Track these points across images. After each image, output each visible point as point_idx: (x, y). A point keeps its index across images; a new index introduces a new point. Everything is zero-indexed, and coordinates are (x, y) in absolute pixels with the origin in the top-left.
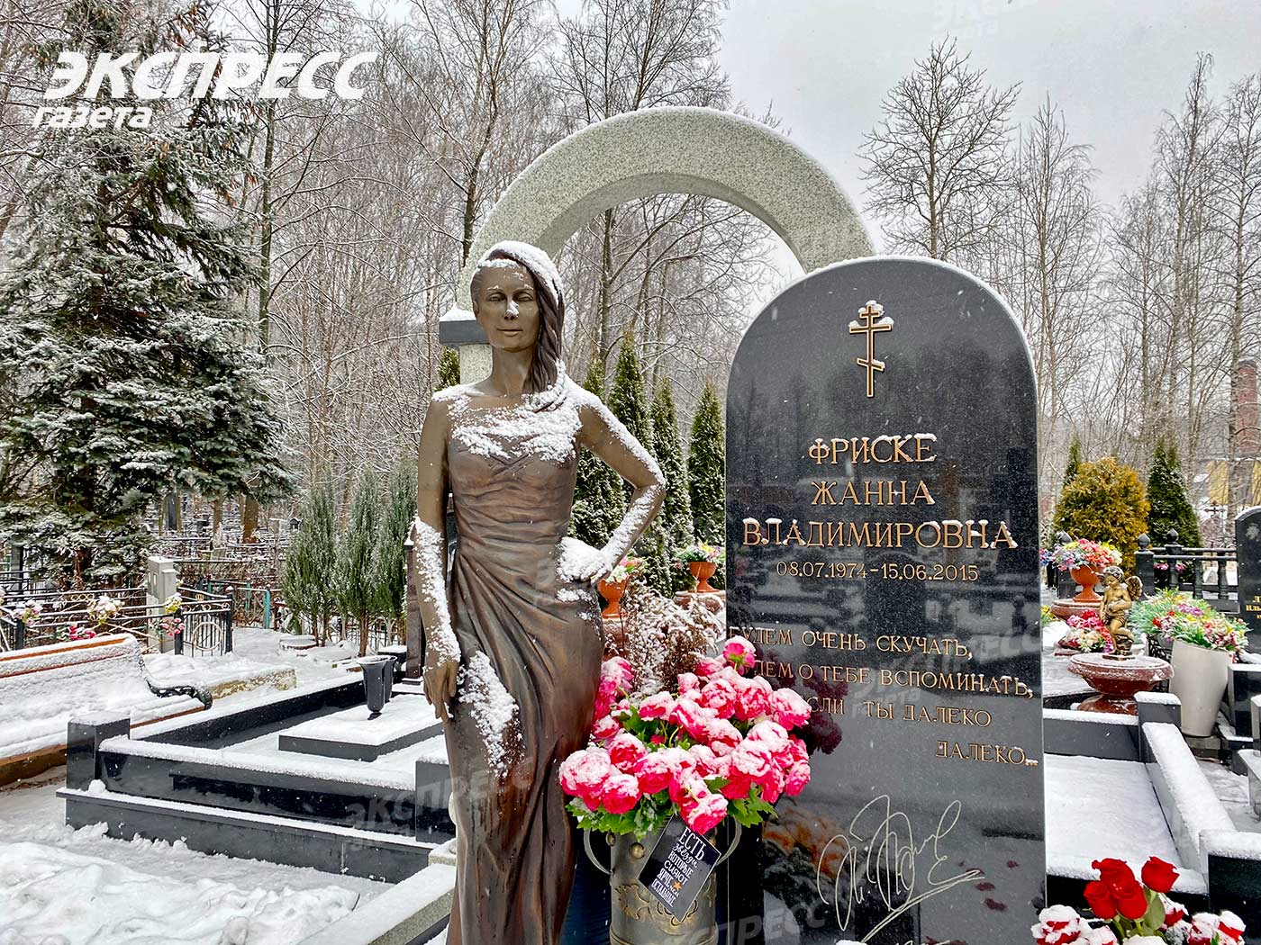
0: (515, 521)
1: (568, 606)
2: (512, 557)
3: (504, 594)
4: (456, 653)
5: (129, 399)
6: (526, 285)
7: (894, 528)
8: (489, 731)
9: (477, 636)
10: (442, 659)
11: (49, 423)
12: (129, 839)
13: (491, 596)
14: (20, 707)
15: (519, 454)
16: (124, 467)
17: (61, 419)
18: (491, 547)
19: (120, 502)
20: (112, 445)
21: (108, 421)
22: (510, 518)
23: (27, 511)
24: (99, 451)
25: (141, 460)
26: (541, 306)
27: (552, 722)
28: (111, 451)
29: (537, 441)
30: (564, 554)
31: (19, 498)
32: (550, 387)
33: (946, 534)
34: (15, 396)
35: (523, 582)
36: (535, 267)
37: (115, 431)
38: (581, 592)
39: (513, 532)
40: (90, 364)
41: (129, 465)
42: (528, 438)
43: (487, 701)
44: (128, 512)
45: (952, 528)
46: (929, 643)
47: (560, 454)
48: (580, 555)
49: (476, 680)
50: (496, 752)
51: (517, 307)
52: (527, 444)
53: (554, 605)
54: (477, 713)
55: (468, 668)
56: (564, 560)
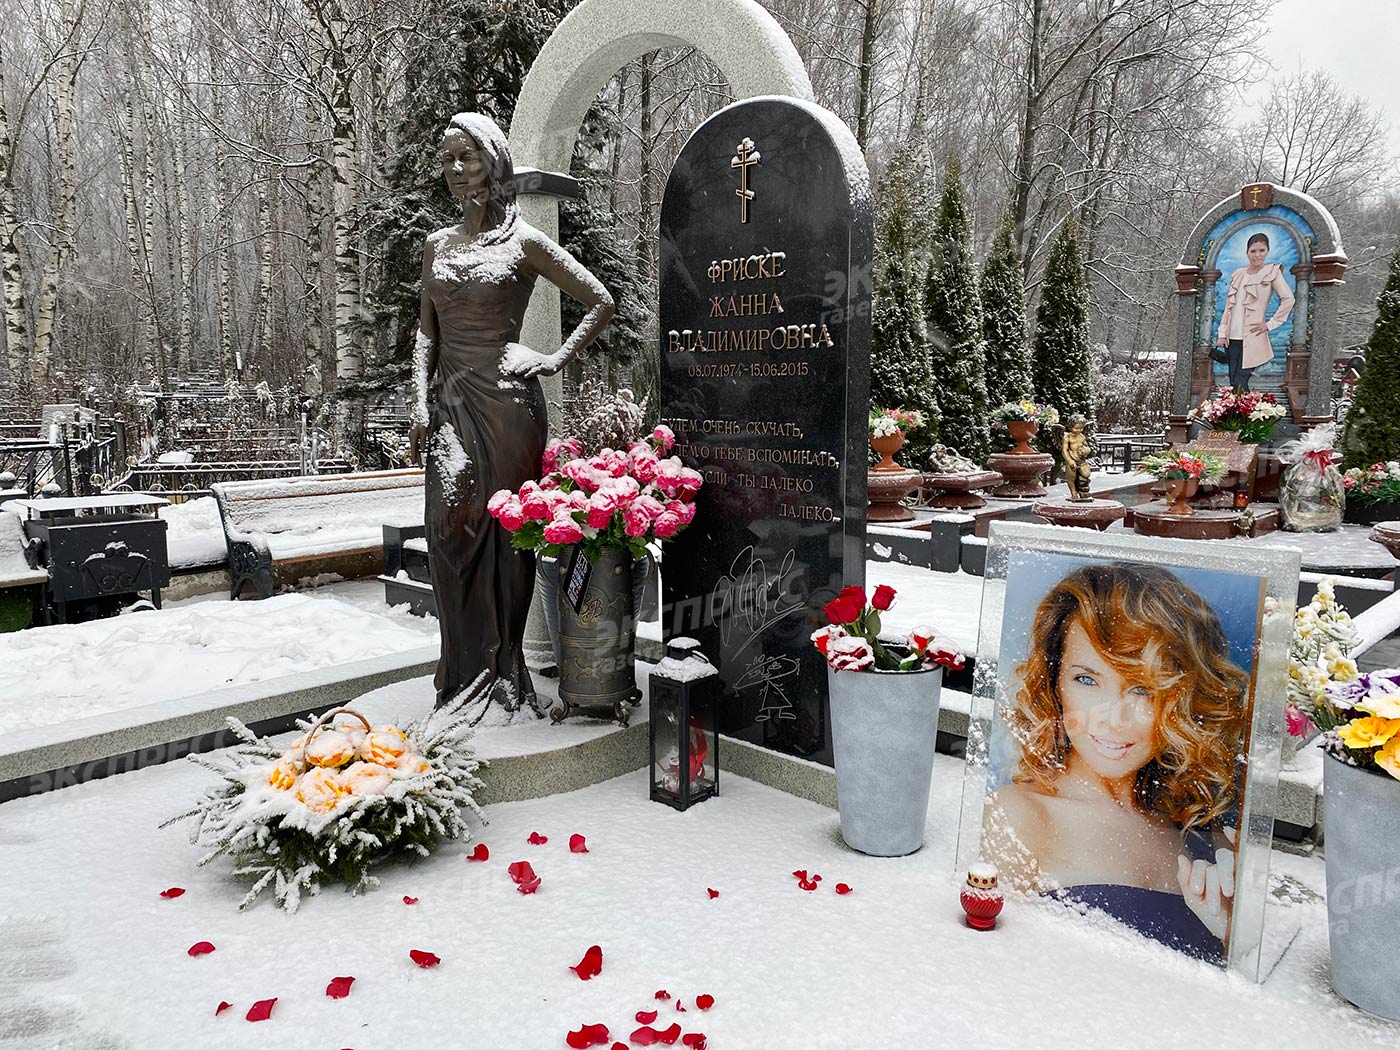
0: (468, 329)
1: (506, 392)
2: (467, 356)
3: (463, 383)
4: (425, 420)
6: (468, 147)
7: (758, 334)
8: (446, 475)
9: (449, 413)
10: (415, 425)
12: (423, 616)
13: (456, 384)
15: (466, 278)
18: (453, 349)
22: (463, 327)
26: (483, 164)
27: (496, 474)
29: (479, 268)
30: (505, 355)
32: (498, 226)
33: (790, 337)
35: (474, 374)
38: (515, 383)
39: (467, 338)
42: (474, 266)
43: (447, 456)
45: (793, 332)
46: (777, 427)
47: (496, 278)
48: (518, 356)
49: (442, 442)
50: (449, 488)
51: (462, 166)
52: (473, 271)
53: (495, 391)
54: (440, 463)
55: (438, 433)
56: (505, 359)
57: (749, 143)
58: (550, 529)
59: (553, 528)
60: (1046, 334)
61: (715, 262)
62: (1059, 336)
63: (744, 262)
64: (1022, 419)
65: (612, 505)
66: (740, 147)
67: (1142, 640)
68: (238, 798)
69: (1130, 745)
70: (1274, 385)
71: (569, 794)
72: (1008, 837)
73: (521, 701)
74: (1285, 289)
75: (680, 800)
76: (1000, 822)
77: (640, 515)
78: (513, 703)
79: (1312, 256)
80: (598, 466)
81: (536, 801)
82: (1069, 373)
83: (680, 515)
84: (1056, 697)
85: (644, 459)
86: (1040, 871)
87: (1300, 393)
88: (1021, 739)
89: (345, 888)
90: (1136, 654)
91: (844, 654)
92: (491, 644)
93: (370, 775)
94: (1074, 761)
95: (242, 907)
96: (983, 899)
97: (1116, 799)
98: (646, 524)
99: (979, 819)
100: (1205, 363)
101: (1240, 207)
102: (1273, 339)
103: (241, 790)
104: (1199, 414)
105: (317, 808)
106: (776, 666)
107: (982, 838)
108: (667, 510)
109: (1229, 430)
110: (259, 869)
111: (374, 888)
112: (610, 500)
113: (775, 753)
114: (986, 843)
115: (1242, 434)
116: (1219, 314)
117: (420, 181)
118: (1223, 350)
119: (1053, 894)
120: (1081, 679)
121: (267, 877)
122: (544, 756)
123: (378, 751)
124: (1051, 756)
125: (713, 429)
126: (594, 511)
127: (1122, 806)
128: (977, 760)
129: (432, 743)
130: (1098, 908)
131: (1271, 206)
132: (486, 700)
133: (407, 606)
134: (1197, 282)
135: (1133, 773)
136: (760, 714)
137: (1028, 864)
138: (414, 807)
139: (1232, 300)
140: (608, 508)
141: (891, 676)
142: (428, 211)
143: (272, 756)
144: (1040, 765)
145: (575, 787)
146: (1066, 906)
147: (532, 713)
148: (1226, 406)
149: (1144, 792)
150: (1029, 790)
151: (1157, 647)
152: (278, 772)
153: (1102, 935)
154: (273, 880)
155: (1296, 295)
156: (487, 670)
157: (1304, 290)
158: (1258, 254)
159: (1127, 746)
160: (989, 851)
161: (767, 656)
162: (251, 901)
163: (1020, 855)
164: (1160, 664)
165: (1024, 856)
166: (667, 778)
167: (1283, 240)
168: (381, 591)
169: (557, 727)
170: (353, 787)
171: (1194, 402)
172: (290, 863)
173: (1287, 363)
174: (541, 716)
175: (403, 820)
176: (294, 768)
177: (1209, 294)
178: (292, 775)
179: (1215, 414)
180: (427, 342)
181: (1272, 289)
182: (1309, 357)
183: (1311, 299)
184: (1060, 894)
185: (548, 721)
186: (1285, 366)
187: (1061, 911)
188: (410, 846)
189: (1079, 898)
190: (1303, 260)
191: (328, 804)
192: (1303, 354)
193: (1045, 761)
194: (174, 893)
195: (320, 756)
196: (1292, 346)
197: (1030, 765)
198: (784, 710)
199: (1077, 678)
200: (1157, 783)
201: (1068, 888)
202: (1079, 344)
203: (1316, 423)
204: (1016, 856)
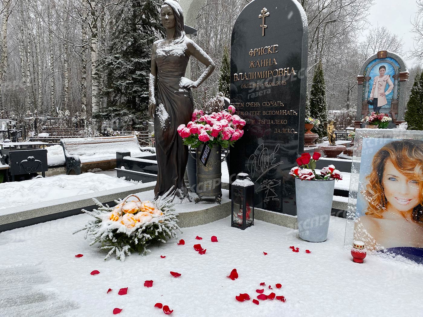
0: (169, 72)
1: (182, 93)
2: (168, 81)
3: (167, 91)
4: (155, 102)
5: (142, 76)
6: (170, 11)
7: (267, 72)
8: (162, 120)
9: (161, 100)
10: (151, 103)
11: (122, 83)
12: (130, 181)
13: (164, 90)
14: (108, 150)
15: (169, 54)
16: (141, 96)
17: (125, 83)
18: (164, 78)
19: (141, 106)
20: (138, 90)
21: (137, 83)
22: (167, 71)
23: (118, 109)
24: (135, 92)
25: (146, 94)
26: (175, 16)
27: (178, 120)
28: (138, 92)
29: (173, 51)
30: (181, 81)
31: (116, 105)
32: (179, 38)
33: (279, 73)
34: (115, 77)
35: (171, 87)
36: (172, 5)
37: (139, 86)
38: (185, 90)
39: (168, 75)
40: (132, 66)
41: (142, 95)
42: (171, 51)
43: (162, 114)
44: (143, 110)
45: (281, 71)
46: (274, 103)
47: (179, 54)
48: (185, 81)
49: (160, 109)
50: (163, 125)
51: (168, 17)
52: (171, 52)
53: (178, 93)
54: (159, 116)
55: (158, 107)
56: (181, 82)
57: (266, 10)
58: (201, 136)
59: (202, 135)
60: (314, 98)
61: (252, 50)
62: (318, 99)
63: (263, 49)
64: (309, 123)
65: (220, 128)
66: (262, 11)
67: (414, 165)
68: (100, 224)
69: (411, 200)
70: (387, 112)
71: (204, 225)
72: (364, 233)
73: (185, 196)
74: (391, 82)
75: (242, 227)
76: (361, 228)
77: (228, 133)
78: (182, 196)
79: (399, 72)
80: (212, 117)
81: (194, 227)
82: (321, 110)
83: (240, 133)
84: (381, 185)
85: (227, 115)
86: (377, 244)
87: (395, 114)
88: (368, 200)
89: (139, 254)
90: (412, 169)
91: (305, 174)
92: (174, 178)
93: (146, 216)
94: (389, 207)
95: (105, 260)
96: (361, 252)
97: (405, 218)
98: (230, 136)
99: (353, 228)
100: (366, 105)
101: (377, 57)
102: (387, 98)
103: (100, 221)
104: (365, 120)
105: (129, 226)
106: (272, 183)
107: (354, 234)
108: (236, 132)
109: (374, 125)
110: (110, 247)
111: (149, 253)
112: (219, 127)
113: (271, 212)
114: (356, 235)
115: (379, 126)
116: (370, 90)
117: (119, 51)
118: (371, 101)
119: (382, 251)
120: (391, 179)
121: (113, 250)
122: (196, 212)
123: (146, 208)
124: (380, 205)
125: (250, 106)
126: (214, 130)
127: (408, 220)
128: (352, 208)
129: (162, 207)
130: (399, 255)
131: (386, 57)
132: (174, 195)
133: (124, 178)
134: (363, 81)
135: (412, 209)
136: (266, 199)
137: (372, 241)
138: (161, 226)
139: (374, 86)
140: (219, 129)
141: (321, 181)
142: (122, 60)
143: (109, 211)
144: (376, 209)
145: (205, 223)
146: (388, 255)
147: (188, 200)
148: (374, 117)
149: (416, 215)
150: (372, 217)
151: (420, 167)
152: (113, 215)
153: (402, 264)
154: (115, 251)
155: (394, 84)
156: (174, 186)
157: (396, 82)
158: (382, 72)
159: (409, 200)
160: (357, 238)
161: (268, 180)
162: (108, 258)
163: (369, 239)
164: (421, 172)
165: (371, 239)
166: (238, 219)
167: (390, 68)
168: (115, 173)
169: (197, 204)
170: (141, 219)
171: (362, 117)
172: (120, 245)
173: (391, 105)
174: (191, 201)
175: (158, 230)
176: (118, 214)
177: (367, 84)
178: (118, 217)
179: (370, 120)
180: (154, 77)
181: (387, 82)
182: (398, 103)
183: (399, 85)
184: (385, 251)
185: (194, 203)
186: (390, 106)
187: (385, 256)
188: (159, 240)
189: (392, 252)
190: (396, 74)
191: (132, 225)
192: (396, 102)
193: (378, 207)
194: (80, 256)
195: (128, 209)
196: (393, 99)
197: (372, 209)
198: (274, 197)
199: (389, 179)
200: (421, 212)
201: (388, 249)
202: (324, 101)
203: (401, 123)
204: (368, 239)
